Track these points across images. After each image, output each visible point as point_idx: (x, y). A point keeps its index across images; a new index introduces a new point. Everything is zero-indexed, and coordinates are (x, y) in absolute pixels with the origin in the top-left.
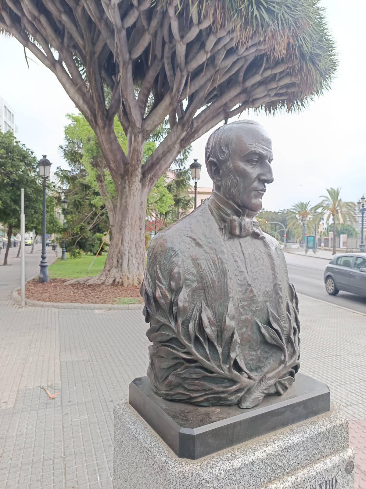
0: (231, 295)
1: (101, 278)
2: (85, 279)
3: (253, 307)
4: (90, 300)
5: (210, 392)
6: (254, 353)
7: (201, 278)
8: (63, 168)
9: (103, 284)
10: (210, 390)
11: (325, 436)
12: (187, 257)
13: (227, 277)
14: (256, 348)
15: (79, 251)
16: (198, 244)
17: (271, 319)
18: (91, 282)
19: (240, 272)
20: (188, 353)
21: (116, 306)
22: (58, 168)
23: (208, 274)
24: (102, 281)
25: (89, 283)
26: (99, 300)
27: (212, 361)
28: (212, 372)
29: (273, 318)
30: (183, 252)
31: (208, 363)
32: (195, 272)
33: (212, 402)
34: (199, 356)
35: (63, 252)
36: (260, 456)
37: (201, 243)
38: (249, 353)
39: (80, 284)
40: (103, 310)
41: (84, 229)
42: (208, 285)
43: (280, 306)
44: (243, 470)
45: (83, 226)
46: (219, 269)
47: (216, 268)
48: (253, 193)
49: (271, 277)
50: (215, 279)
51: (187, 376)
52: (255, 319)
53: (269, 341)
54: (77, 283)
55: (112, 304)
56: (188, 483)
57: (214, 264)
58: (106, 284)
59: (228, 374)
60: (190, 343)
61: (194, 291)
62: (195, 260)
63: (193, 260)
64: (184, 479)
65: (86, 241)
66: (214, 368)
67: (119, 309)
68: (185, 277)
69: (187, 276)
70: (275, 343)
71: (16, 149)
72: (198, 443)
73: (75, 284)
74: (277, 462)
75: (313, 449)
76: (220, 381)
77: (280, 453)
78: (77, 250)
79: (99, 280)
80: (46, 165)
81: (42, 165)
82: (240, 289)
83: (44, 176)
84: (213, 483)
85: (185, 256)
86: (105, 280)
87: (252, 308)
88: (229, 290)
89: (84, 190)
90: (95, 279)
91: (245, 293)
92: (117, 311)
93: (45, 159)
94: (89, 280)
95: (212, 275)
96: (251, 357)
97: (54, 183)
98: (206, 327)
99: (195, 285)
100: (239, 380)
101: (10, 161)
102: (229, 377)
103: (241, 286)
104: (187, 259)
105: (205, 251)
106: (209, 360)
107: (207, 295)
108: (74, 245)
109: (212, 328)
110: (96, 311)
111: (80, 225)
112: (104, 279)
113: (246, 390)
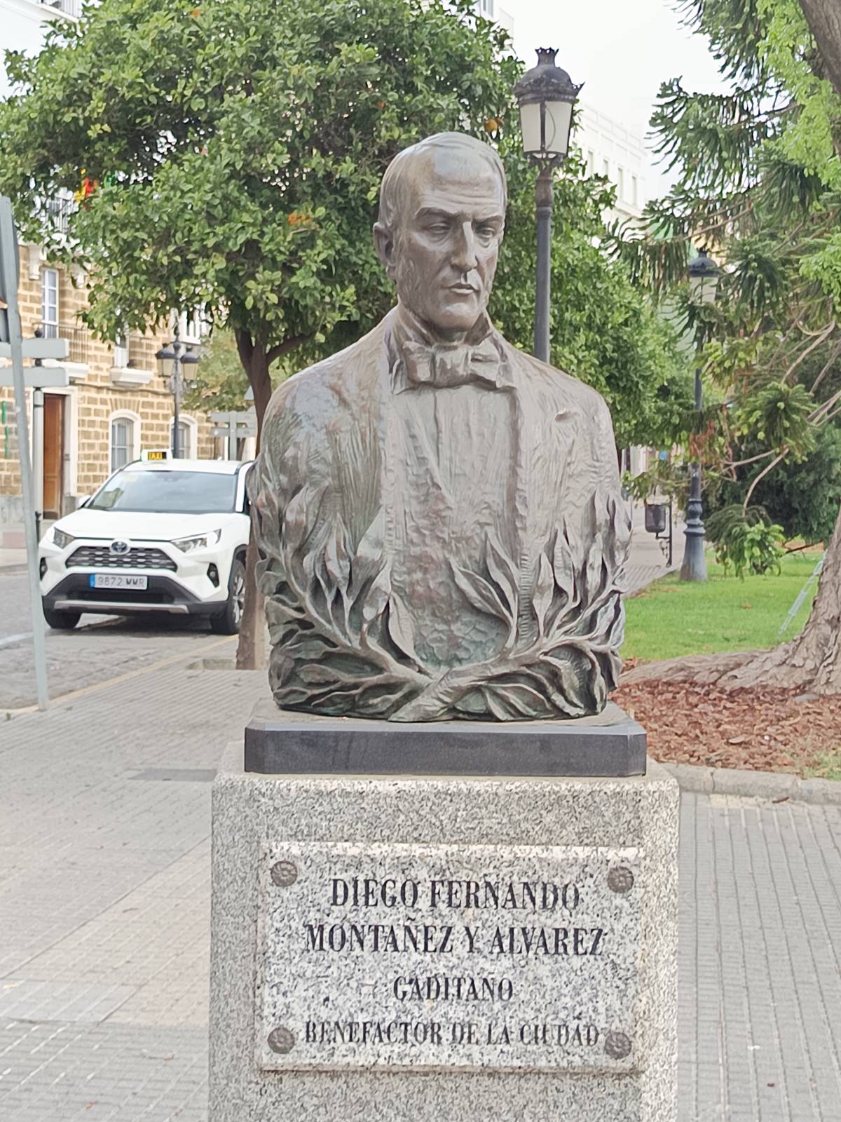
0: (383, 501)
1: (797, 661)
2: (721, 663)
3: (442, 532)
4: (701, 750)
5: (337, 686)
6: (444, 627)
7: (339, 468)
8: (689, 88)
9: (801, 689)
10: (335, 682)
11: (564, 802)
12: (319, 428)
13: (380, 467)
14: (450, 618)
15: (765, 535)
16: (344, 402)
17: (491, 562)
18: (746, 677)
19: (418, 458)
20: (300, 610)
21: (815, 784)
22: (666, 89)
23: (350, 461)
24: (800, 677)
25: (737, 684)
26: (744, 754)
27: (334, 623)
28: (335, 645)
29: (495, 560)
30: (310, 418)
31: (328, 626)
32: (330, 458)
33: (341, 706)
34: (316, 616)
35: (691, 537)
36: (380, 789)
37: (349, 399)
38: (433, 626)
39: (693, 684)
40: (752, 801)
41: (787, 412)
42: (348, 481)
43: (516, 536)
44: (340, 800)
45: (783, 397)
46: (369, 451)
47: (365, 449)
48: (441, 294)
49: (506, 474)
50: (360, 469)
51: (303, 657)
52: (447, 556)
53: (478, 605)
54: (679, 677)
55: (801, 774)
56: (237, 795)
57: (363, 441)
58: (820, 689)
59: (359, 648)
60: (304, 590)
61: (324, 496)
62: (331, 433)
63: (328, 433)
64: (232, 790)
65: (817, 482)
66: (335, 635)
67: (829, 801)
68: (309, 467)
69: (314, 466)
70: (494, 612)
71: (423, 35)
72: (271, 746)
73: (669, 684)
74: (422, 813)
75: (526, 819)
76: (357, 667)
77: (432, 797)
78: (755, 531)
79: (785, 669)
80: (550, 99)
81: (534, 101)
82: (414, 493)
83: (543, 150)
84: (272, 799)
85: (314, 425)
86: (816, 669)
87: (439, 534)
88: (383, 492)
89: (796, 199)
90: (768, 666)
91: (426, 500)
92: (816, 809)
93: (545, 67)
94: (738, 665)
95: (356, 465)
96: (435, 635)
97: (605, 180)
98: (329, 560)
99: (327, 482)
100: (384, 666)
101: (393, 96)
102: (363, 654)
103: (417, 486)
104: (317, 431)
105: (352, 414)
106: (329, 622)
107: (346, 502)
108: (737, 499)
109: (341, 562)
110: (718, 801)
111: (763, 395)
112: (810, 665)
113: (406, 689)
